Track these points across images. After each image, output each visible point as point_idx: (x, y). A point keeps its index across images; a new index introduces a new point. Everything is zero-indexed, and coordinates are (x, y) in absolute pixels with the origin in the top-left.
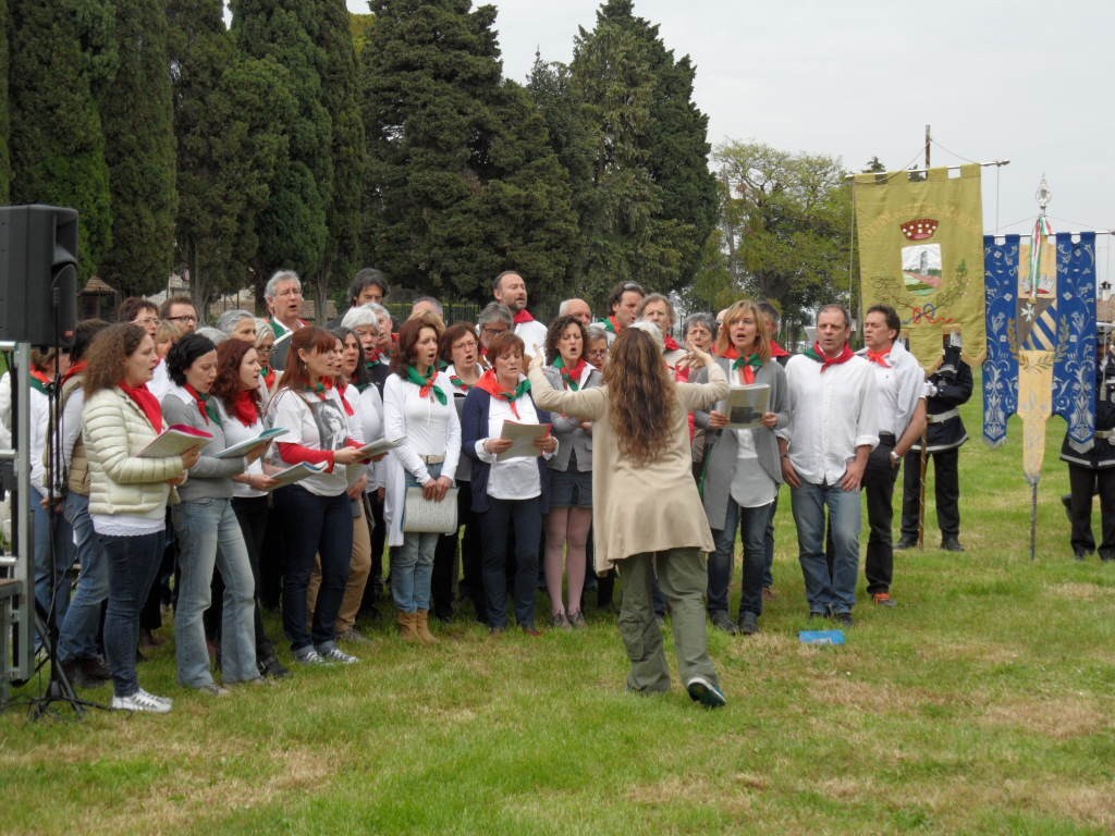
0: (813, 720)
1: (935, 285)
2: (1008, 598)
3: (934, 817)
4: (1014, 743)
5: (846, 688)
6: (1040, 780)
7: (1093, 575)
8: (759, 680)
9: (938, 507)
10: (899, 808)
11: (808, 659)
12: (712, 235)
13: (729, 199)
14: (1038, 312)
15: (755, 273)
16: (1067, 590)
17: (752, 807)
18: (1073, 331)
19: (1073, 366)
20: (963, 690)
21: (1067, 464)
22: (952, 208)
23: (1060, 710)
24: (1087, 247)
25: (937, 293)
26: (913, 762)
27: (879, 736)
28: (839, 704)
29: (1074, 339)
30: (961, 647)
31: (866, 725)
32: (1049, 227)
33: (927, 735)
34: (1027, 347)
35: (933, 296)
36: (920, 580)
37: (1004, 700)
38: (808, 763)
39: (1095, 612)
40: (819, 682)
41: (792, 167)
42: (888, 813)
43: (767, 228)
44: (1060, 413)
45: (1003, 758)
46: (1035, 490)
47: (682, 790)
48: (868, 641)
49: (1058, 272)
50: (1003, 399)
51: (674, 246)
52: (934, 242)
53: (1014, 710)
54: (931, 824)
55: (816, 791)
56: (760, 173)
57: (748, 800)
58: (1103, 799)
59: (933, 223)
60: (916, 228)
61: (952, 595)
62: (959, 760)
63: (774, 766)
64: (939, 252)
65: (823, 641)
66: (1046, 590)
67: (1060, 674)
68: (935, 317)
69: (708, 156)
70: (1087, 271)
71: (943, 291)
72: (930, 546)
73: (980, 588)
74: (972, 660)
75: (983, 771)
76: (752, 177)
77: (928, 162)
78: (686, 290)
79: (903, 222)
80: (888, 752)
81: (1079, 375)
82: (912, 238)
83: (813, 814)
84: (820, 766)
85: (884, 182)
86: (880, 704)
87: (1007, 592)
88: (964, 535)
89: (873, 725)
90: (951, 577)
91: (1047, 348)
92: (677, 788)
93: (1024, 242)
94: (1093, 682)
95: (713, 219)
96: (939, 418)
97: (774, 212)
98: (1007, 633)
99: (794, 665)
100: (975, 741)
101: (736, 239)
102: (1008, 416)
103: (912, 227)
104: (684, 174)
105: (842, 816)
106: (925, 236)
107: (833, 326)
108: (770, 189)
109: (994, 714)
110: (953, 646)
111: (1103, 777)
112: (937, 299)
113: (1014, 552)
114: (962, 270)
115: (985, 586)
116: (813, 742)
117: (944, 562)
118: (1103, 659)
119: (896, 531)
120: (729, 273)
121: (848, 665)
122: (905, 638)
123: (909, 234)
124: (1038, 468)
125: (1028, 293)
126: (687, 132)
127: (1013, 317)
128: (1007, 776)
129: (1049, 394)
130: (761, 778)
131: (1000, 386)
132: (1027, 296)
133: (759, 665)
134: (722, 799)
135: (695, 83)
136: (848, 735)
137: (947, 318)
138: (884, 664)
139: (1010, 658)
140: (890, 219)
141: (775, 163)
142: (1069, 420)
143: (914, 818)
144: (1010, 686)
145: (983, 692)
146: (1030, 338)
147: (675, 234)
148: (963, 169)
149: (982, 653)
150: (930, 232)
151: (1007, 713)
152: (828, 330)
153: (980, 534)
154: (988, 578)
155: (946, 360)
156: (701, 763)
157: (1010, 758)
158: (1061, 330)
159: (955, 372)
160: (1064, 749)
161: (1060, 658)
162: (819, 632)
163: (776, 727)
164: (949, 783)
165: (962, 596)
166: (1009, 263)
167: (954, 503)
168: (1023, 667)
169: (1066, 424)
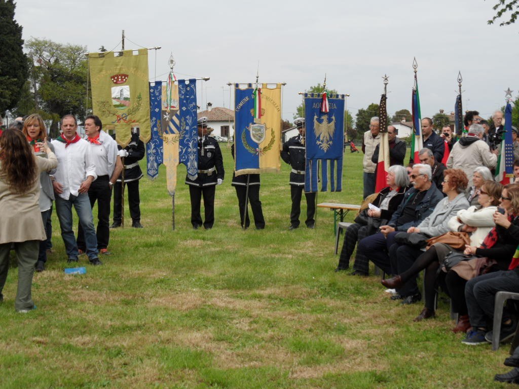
0: (70, 310)
1: (127, 105)
2: (162, 248)
3: (126, 351)
4: (164, 315)
5: (86, 294)
6: (175, 330)
7: (201, 236)
8: (45, 293)
9: (130, 208)
10: (110, 348)
11: (68, 282)
12: (26, 83)
13: (33, 66)
14: (172, 116)
15: (47, 101)
16: (189, 243)
17: (40, 353)
18: (187, 124)
19: (188, 141)
20: (140, 291)
21: (188, 186)
22: (135, 69)
23: (185, 298)
24: (192, 86)
25: (128, 109)
26: (117, 326)
27: (101, 316)
28: (82, 302)
29: (187, 128)
30: (140, 272)
31: (95, 310)
32: (175, 77)
33: (123, 314)
34: (167, 133)
35: (126, 110)
36: (122, 242)
37: (159, 295)
38: (67, 330)
39: (201, 252)
40: (73, 292)
41: (63, 51)
42: (104, 351)
43: (52, 80)
44: (183, 162)
45: (158, 321)
46: (173, 198)
47: (7, 347)
48: (97, 271)
49: (180, 98)
50: (156, 157)
51: (7, 89)
52: (127, 85)
53: (164, 299)
54: (125, 354)
55: (71, 343)
56: (48, 54)
57: (38, 350)
58: (204, 338)
59: (126, 76)
60: (118, 78)
61: (136, 248)
62: (138, 324)
63: (51, 333)
64: (129, 89)
65: (75, 272)
66: (180, 244)
67: (185, 282)
68: (127, 119)
69: (23, 46)
70: (192, 97)
71: (131, 107)
72: (127, 226)
73: (149, 244)
74: (145, 277)
75: (149, 328)
76: (44, 56)
77: (123, 47)
78: (14, 110)
79: (112, 75)
80: (105, 322)
81: (191, 144)
82: (116, 83)
83: (69, 354)
84: (73, 331)
85: (104, 56)
86: (102, 301)
87: (162, 246)
88: (142, 220)
89: (98, 311)
90: (136, 240)
91: (176, 133)
92: (4, 347)
93: (164, 84)
94: (200, 284)
95: (26, 76)
96: (129, 167)
97: (55, 72)
98: (161, 264)
99: (62, 285)
100: (146, 314)
101: (37, 85)
102: (159, 165)
103: (116, 78)
104: (12, 54)
105: (83, 353)
106: (122, 82)
107: (70, 125)
108: (53, 61)
109: (154, 302)
110: (137, 272)
111: (203, 327)
112: (128, 111)
113: (166, 227)
114: (139, 98)
115: (152, 243)
116: (69, 320)
117: (133, 233)
118: (204, 274)
119: (111, 220)
120: (34, 101)
121: (87, 283)
122: (114, 269)
123: (115, 81)
124: (174, 188)
125: (166, 108)
126: (12, 34)
127: (160, 119)
128: (160, 330)
129: (178, 154)
130: (45, 339)
131: (154, 151)
132: (166, 109)
133: (45, 286)
134: (26, 350)
135: (16, 11)
136: (86, 316)
137: (133, 121)
138: (104, 282)
139: (162, 276)
140: (106, 74)
141: (55, 49)
142: (187, 166)
143: (116, 352)
144: (162, 289)
145: (150, 292)
146: (168, 129)
147: (8, 83)
148: (140, 51)
149: (149, 274)
150: (124, 80)
151: (161, 301)
152: (68, 127)
153: (151, 220)
154: (153, 239)
155: (133, 140)
156: (16, 334)
157: (161, 321)
158: (182, 124)
159: (136, 145)
160: (186, 316)
161: (185, 274)
162: (74, 268)
163: (52, 314)
164: (133, 335)
165: (141, 248)
166: (157, 94)
167: (137, 205)
168: (168, 280)
169: (186, 167)
